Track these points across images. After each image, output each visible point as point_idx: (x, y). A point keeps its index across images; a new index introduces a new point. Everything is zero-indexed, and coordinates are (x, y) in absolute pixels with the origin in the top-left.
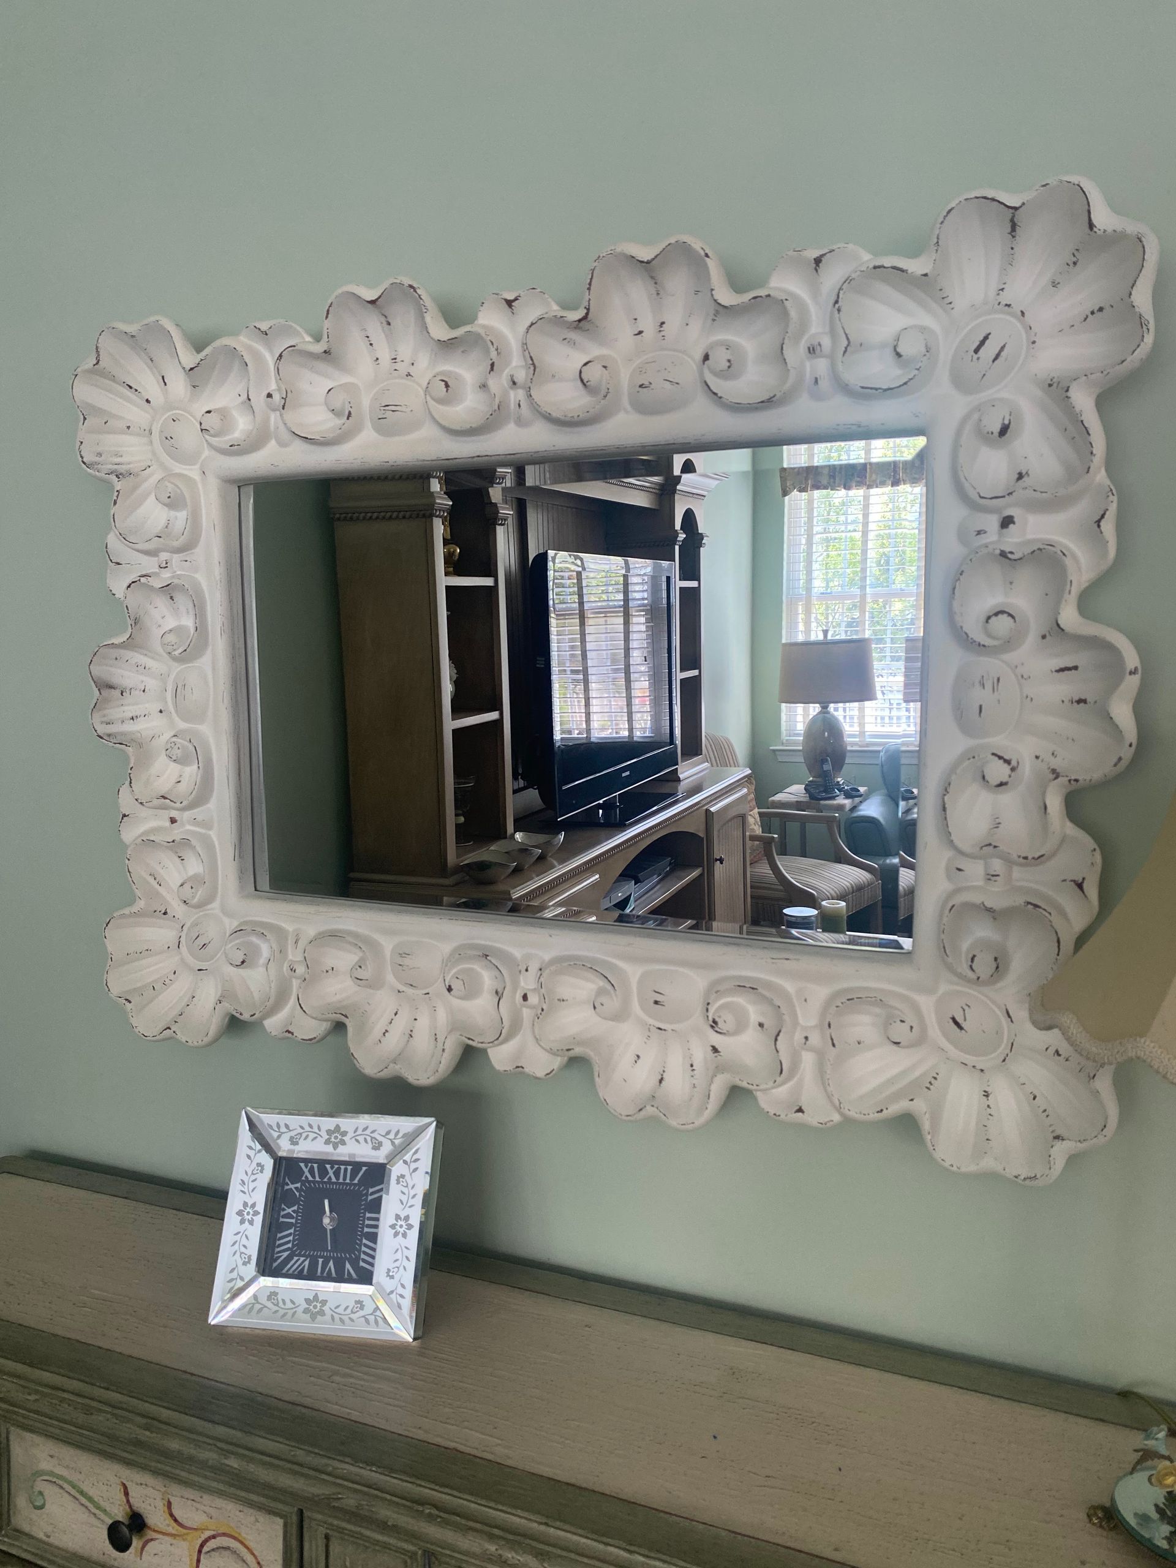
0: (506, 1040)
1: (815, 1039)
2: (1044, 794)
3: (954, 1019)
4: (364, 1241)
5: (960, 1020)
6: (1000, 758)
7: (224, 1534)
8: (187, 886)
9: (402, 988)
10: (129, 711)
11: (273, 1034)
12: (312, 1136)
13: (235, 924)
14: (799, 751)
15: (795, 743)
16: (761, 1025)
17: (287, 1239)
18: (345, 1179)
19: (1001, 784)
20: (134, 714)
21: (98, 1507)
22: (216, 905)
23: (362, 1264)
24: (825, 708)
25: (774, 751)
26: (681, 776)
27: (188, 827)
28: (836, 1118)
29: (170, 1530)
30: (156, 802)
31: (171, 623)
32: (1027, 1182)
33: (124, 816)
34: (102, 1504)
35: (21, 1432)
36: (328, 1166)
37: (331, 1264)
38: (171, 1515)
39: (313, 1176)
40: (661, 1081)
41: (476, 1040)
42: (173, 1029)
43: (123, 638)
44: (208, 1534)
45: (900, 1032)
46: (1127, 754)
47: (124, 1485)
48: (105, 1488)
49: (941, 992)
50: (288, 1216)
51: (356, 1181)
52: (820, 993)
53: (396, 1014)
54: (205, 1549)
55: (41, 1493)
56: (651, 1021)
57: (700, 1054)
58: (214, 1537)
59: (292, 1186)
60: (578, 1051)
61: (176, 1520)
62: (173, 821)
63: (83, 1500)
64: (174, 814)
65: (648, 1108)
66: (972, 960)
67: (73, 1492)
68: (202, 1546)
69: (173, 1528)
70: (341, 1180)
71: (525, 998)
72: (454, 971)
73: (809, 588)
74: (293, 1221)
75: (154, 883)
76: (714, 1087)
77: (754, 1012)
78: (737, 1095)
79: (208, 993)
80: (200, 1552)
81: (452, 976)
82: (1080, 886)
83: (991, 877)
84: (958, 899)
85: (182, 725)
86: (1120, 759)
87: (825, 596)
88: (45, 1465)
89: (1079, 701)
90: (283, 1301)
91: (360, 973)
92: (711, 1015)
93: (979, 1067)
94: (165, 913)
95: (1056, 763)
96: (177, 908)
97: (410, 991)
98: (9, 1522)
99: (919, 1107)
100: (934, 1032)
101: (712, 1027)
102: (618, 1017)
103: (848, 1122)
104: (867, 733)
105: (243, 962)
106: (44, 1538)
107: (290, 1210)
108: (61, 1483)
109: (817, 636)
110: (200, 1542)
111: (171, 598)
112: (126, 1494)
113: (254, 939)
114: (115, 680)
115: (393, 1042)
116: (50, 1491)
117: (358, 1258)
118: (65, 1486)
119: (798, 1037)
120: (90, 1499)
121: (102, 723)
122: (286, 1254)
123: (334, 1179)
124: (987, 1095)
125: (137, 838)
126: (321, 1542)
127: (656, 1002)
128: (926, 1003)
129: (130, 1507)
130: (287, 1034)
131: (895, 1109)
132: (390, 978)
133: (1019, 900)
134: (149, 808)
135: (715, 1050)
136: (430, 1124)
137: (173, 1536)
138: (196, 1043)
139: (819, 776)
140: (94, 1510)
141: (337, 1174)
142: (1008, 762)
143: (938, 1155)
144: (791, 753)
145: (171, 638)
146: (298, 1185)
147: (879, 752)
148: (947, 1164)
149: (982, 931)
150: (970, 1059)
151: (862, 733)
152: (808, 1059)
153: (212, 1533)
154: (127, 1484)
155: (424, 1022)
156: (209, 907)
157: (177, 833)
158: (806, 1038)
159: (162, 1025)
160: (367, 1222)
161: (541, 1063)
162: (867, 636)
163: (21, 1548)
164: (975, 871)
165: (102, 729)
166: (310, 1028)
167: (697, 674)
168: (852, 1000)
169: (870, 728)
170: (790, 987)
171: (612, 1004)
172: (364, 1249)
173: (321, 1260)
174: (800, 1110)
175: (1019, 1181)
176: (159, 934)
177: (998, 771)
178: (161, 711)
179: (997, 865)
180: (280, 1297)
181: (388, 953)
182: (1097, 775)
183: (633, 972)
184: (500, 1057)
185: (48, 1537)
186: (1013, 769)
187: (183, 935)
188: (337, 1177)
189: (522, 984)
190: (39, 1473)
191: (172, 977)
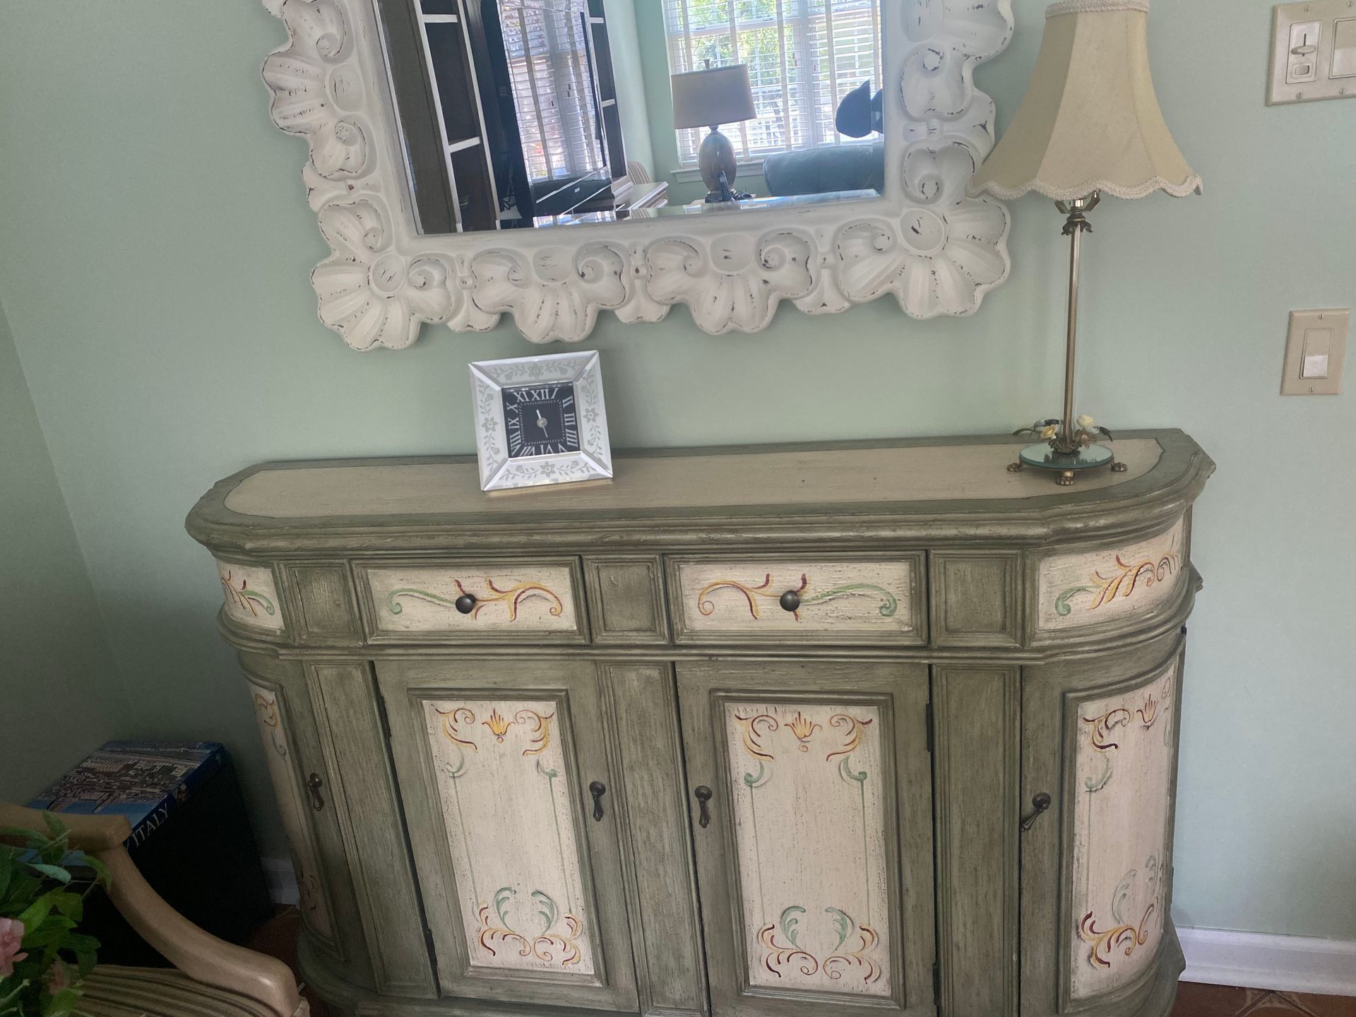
0: (629, 301)
1: (831, 259)
2: (961, 71)
3: (913, 228)
4: (567, 431)
5: (917, 228)
6: (933, 51)
7: (530, 588)
8: (370, 236)
9: (545, 283)
10: (297, 108)
11: (457, 330)
12: (520, 373)
13: (410, 259)
14: (698, 171)
15: (694, 165)
16: (794, 259)
17: (518, 436)
18: (545, 396)
19: (935, 69)
20: (301, 110)
21: (442, 600)
22: (392, 248)
23: (568, 443)
24: (714, 129)
25: (674, 174)
26: (615, 193)
27: (362, 192)
28: (847, 305)
29: (494, 597)
30: (337, 175)
31: (318, 33)
32: (963, 315)
33: (310, 189)
34: (442, 596)
35: (376, 571)
36: (533, 392)
37: (549, 446)
38: (493, 588)
39: (524, 398)
40: (733, 309)
41: (608, 304)
42: (380, 340)
43: (287, 47)
44: (519, 592)
45: (882, 242)
46: (1009, 34)
47: (458, 582)
48: (444, 587)
49: (904, 214)
50: (514, 424)
51: (553, 397)
52: (830, 230)
53: (543, 303)
54: (519, 600)
55: (398, 604)
56: (724, 272)
57: (755, 286)
58: (523, 592)
59: (512, 407)
60: (678, 299)
61: (496, 590)
62: (351, 188)
63: (429, 599)
64: (350, 182)
65: (730, 323)
66: (923, 187)
67: (421, 596)
68: (516, 599)
69: (496, 595)
70: (543, 398)
71: (637, 271)
72: (584, 262)
73: (686, 26)
74: (518, 427)
75: (342, 239)
76: (770, 302)
77: (788, 253)
78: (785, 305)
79: (397, 314)
80: (515, 603)
81: (583, 266)
82: (984, 127)
83: (931, 131)
84: (912, 150)
85: (342, 113)
86: (1005, 39)
87: (700, 31)
88: (398, 586)
89: (978, 7)
90: (527, 470)
91: (516, 276)
92: (763, 257)
93: (928, 256)
94: (354, 260)
95: (965, 51)
96: (363, 255)
97: (551, 284)
98: (377, 628)
99: (896, 286)
100: (901, 240)
101: (764, 265)
102: (699, 274)
103: (855, 306)
104: (750, 150)
105: (424, 284)
106: (406, 630)
107: (514, 421)
108: (411, 593)
109: (698, 65)
110: (515, 597)
111: (318, 11)
112: (460, 586)
113: (427, 268)
114: (283, 84)
115: (545, 321)
116: (403, 601)
117: (565, 441)
118: (415, 594)
119: (819, 260)
120: (434, 597)
121: (280, 118)
122: (518, 447)
123: (538, 399)
124: (934, 273)
125: (324, 205)
126: (595, 572)
127: (726, 257)
128: (895, 223)
129: (463, 592)
130: (469, 328)
131: (881, 291)
132: (535, 277)
133: (949, 143)
134: (332, 180)
135: (765, 282)
136: (594, 355)
137: (497, 599)
138: (400, 347)
139: (716, 190)
140: (438, 602)
141: (539, 395)
142: (938, 53)
143: (909, 312)
144: (687, 174)
145: (324, 43)
146: (516, 406)
147: (762, 164)
148: (915, 316)
149: (925, 170)
150: (923, 253)
151: (746, 150)
152: (826, 274)
153: (521, 590)
154: (459, 580)
155: (564, 304)
156: (388, 249)
157: (355, 196)
158: (825, 259)
159: (369, 340)
160: (566, 420)
161: (653, 313)
162: (740, 63)
163: (390, 639)
164: (921, 129)
165: (282, 123)
166: (484, 321)
167: (614, 103)
168: (851, 229)
169: (751, 145)
170: (811, 230)
171: (695, 264)
172: (568, 435)
173: (542, 446)
174: (824, 305)
175: (957, 315)
176: (352, 278)
177: (932, 60)
178: (322, 105)
179: (935, 123)
180: (524, 468)
181: (530, 259)
182: (992, 52)
183: (706, 242)
184: (625, 314)
185: (407, 627)
186: (941, 58)
187: (371, 274)
188: (540, 397)
189: (633, 263)
190: (393, 593)
191: (366, 307)
